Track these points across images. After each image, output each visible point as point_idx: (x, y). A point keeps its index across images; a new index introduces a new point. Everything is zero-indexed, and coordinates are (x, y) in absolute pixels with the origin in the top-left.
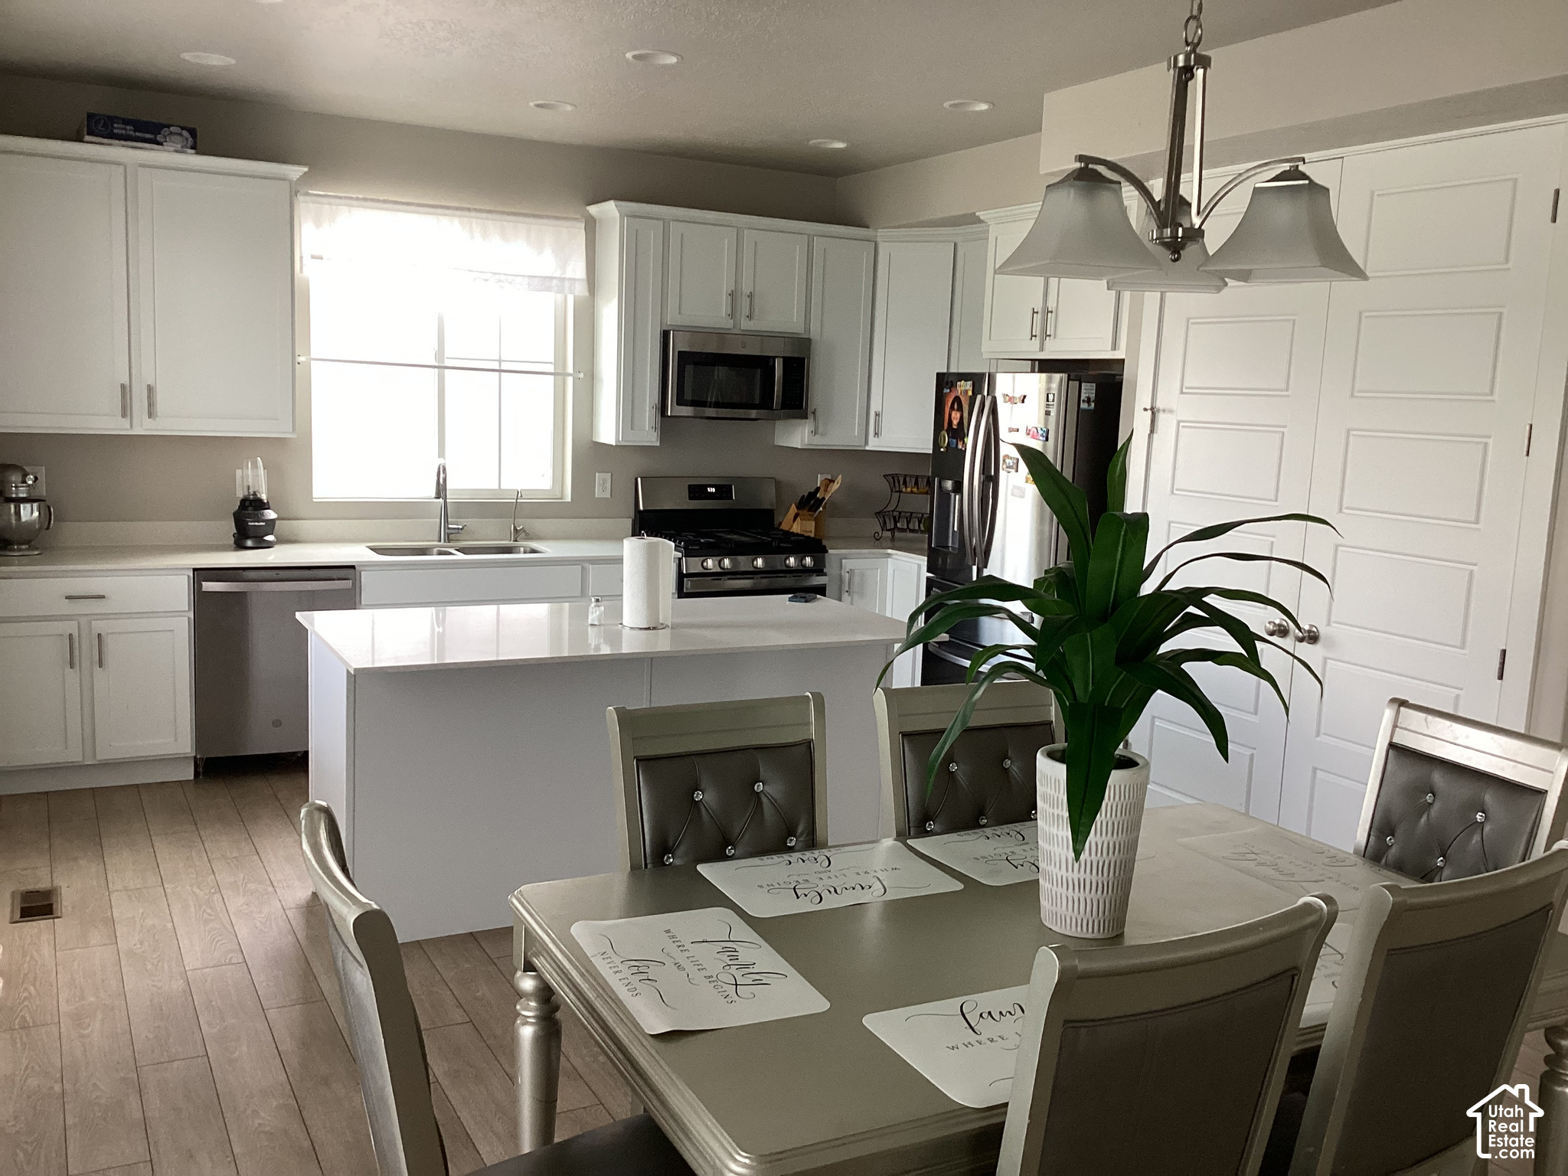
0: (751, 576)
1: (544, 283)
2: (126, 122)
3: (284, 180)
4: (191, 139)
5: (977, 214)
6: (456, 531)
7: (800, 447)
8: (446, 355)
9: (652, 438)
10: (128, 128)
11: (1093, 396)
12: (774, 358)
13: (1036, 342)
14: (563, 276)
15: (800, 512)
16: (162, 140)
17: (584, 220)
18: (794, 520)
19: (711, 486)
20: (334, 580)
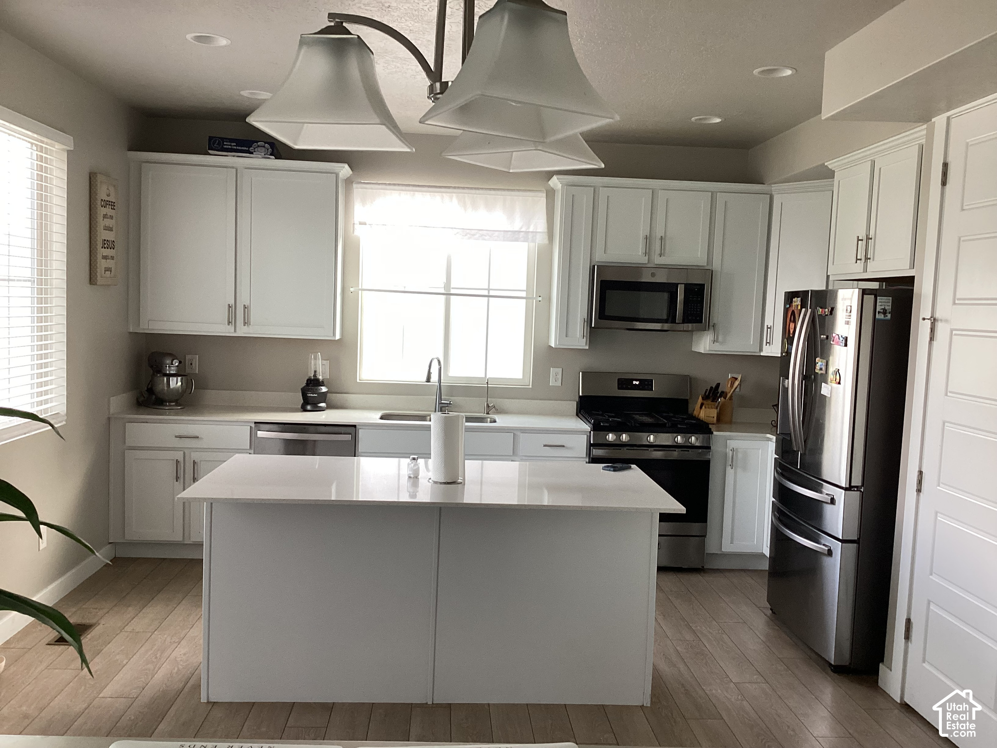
0: (647, 448)
1: (514, 236)
2: (231, 140)
3: (332, 173)
4: (270, 150)
5: (826, 164)
6: (446, 405)
7: (703, 352)
8: (452, 286)
9: (582, 343)
10: (233, 144)
11: (889, 308)
12: (676, 285)
13: (860, 264)
14: (528, 230)
15: (705, 402)
16: (253, 151)
17: (545, 192)
18: (701, 408)
19: (636, 380)
20: (341, 434)
